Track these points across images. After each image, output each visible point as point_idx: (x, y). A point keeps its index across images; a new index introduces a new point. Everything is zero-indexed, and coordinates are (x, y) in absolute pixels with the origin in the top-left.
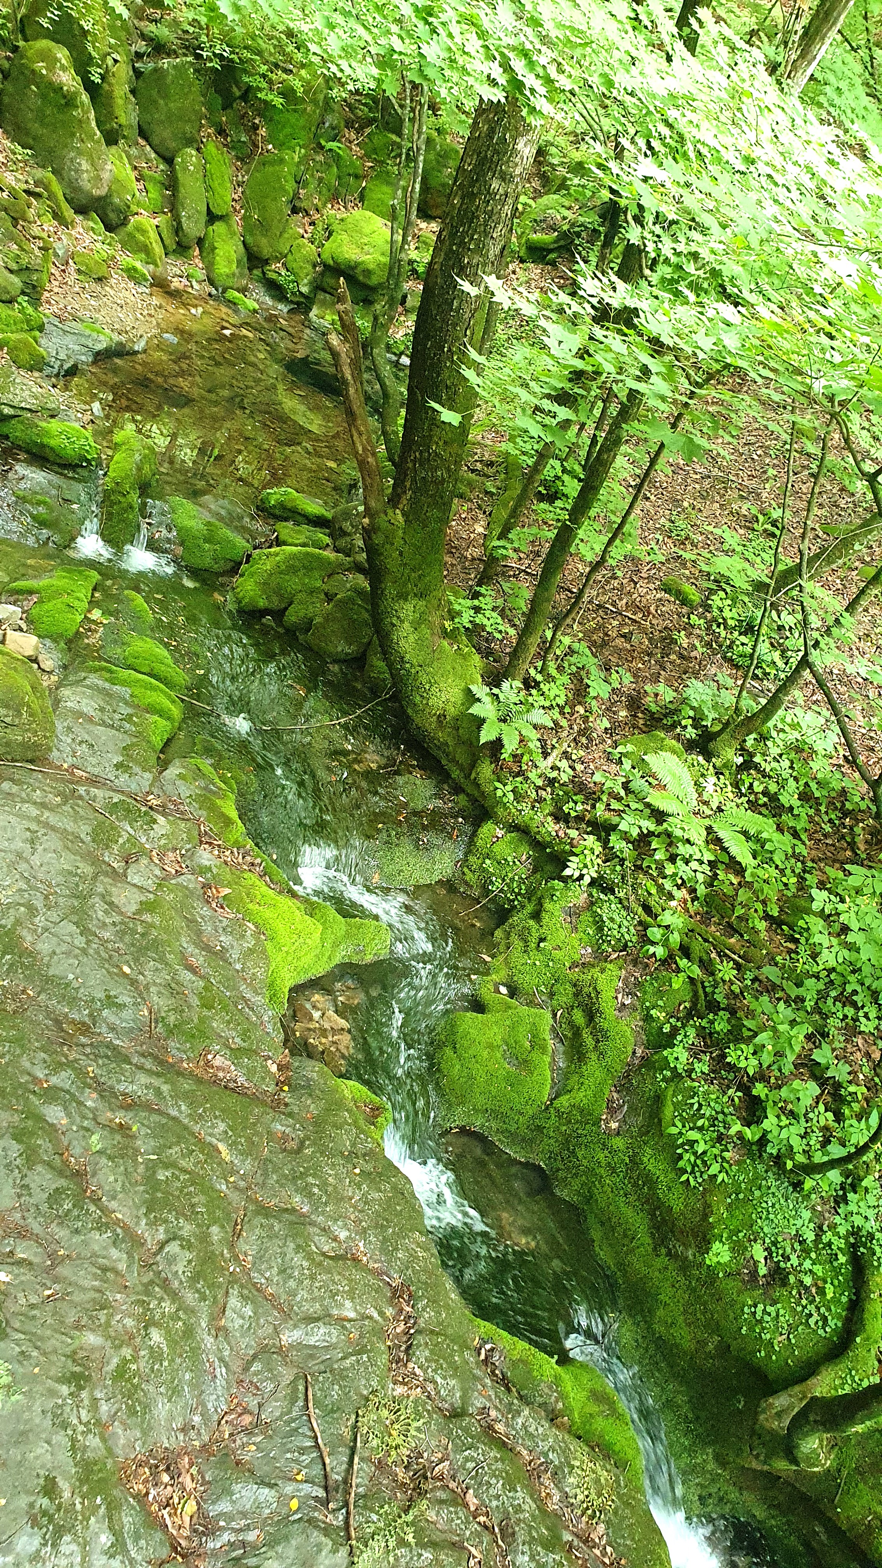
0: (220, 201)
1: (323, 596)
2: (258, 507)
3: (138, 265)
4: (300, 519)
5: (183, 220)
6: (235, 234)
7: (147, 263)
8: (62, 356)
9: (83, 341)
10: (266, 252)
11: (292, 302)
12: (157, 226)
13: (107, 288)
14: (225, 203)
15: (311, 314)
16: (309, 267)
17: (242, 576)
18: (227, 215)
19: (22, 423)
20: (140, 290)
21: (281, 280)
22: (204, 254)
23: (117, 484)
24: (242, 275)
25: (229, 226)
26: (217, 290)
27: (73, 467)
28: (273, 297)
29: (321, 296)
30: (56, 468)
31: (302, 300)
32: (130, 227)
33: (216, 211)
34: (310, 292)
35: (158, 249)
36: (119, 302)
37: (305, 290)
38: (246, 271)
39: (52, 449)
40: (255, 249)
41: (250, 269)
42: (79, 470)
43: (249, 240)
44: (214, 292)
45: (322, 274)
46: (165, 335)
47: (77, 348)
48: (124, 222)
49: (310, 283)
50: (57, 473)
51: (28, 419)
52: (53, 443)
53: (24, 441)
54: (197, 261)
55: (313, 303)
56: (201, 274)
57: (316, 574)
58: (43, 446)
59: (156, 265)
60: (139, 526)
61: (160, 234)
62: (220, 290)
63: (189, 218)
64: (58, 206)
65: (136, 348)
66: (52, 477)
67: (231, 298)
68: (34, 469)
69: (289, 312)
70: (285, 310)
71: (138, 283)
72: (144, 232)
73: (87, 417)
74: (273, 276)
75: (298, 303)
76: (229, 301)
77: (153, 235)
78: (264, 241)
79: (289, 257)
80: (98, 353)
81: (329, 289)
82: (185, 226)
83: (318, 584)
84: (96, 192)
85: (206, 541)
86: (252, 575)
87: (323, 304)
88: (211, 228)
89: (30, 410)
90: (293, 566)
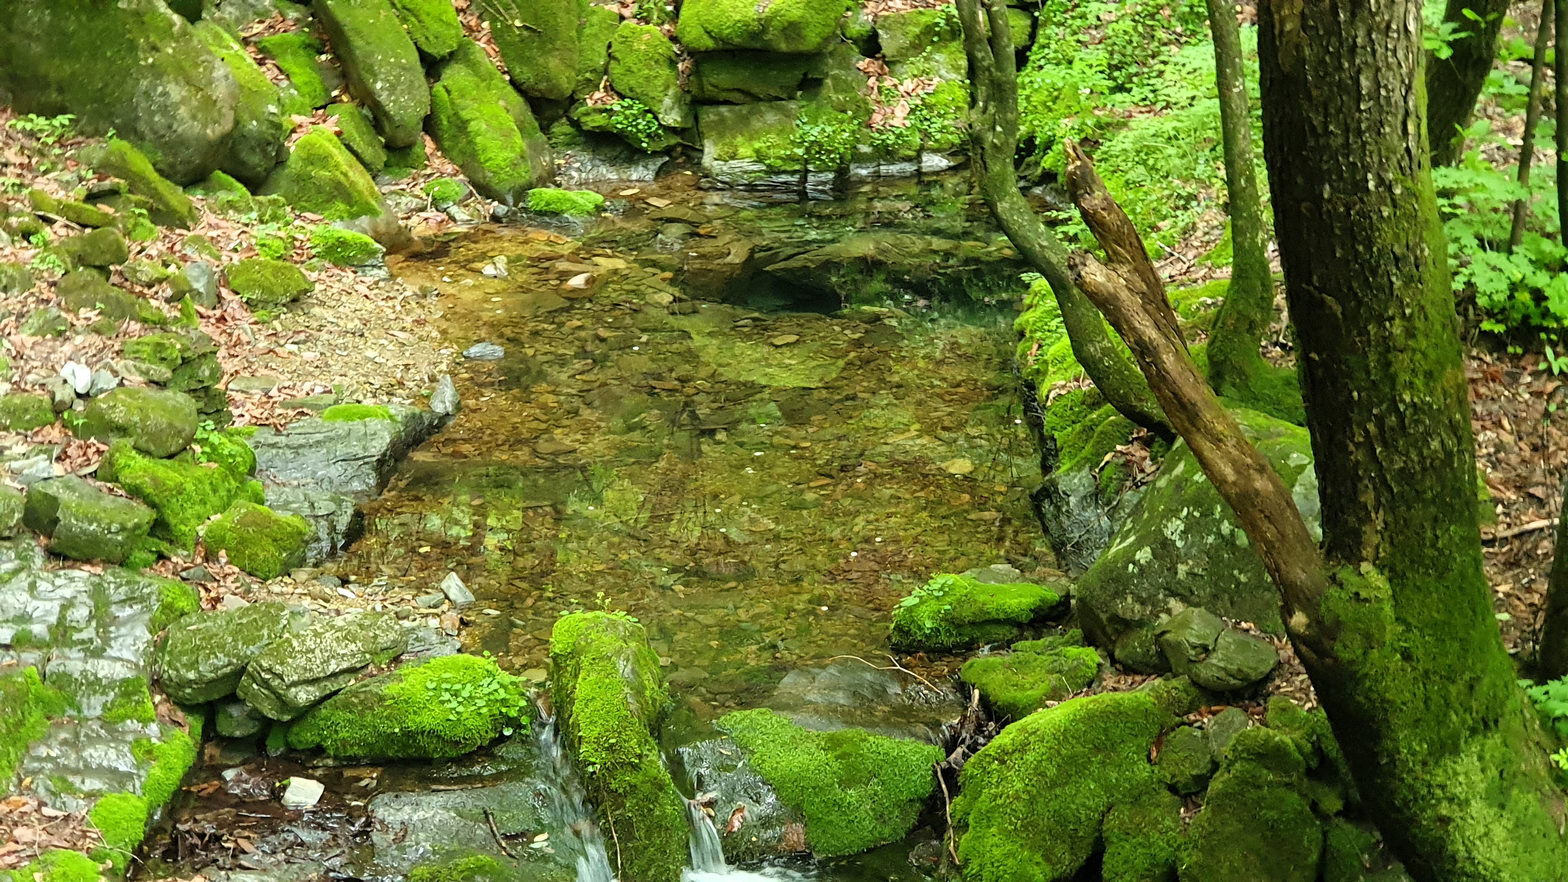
0: (435, 27)
1: (1166, 797)
2: (897, 650)
3: (340, 229)
4: (1002, 632)
5: (383, 98)
6: (491, 76)
7: (354, 216)
8: (324, 507)
9: (341, 450)
10: (565, 82)
11: (655, 154)
12: (338, 134)
13: (316, 310)
14: (449, 25)
15: (707, 160)
16: (665, 72)
17: (962, 827)
18: (461, 46)
19: (347, 706)
20: (369, 280)
21: (619, 122)
22: (446, 144)
23: (611, 749)
24: (537, 150)
25: (473, 66)
26: (503, 202)
27: (487, 751)
28: (612, 162)
29: (709, 115)
30: (453, 771)
31: (674, 140)
32: (294, 163)
33: (437, 50)
34: (684, 117)
35: (360, 179)
36: (350, 326)
37: (672, 118)
38: (540, 136)
39: (432, 733)
40: (543, 86)
41: (545, 129)
42: (501, 751)
43: (524, 74)
44: (502, 210)
45: (696, 71)
46: (475, 350)
47: (334, 471)
48: (280, 160)
49: (678, 100)
50: (460, 780)
51: (355, 694)
52: (427, 720)
53: (363, 743)
54: (437, 162)
55: (701, 136)
56: (458, 185)
57: (1129, 750)
58: (408, 734)
59: (372, 212)
60: (689, 818)
61: (348, 147)
62: (510, 199)
63: (392, 89)
64: (154, 194)
65: (439, 409)
66: (458, 797)
67: (542, 206)
68: (413, 797)
69: (657, 174)
70: (650, 176)
71: (359, 267)
72: (323, 160)
73: (451, 618)
74: (599, 120)
75: (668, 151)
76: (541, 213)
77: (342, 157)
78: (553, 63)
79: (616, 69)
80: (381, 462)
81: (724, 96)
82: (390, 107)
83: (1143, 771)
84: (213, 132)
85: (846, 783)
86: (987, 818)
87: (722, 129)
88: (438, 87)
89: (352, 671)
90: (1072, 759)
